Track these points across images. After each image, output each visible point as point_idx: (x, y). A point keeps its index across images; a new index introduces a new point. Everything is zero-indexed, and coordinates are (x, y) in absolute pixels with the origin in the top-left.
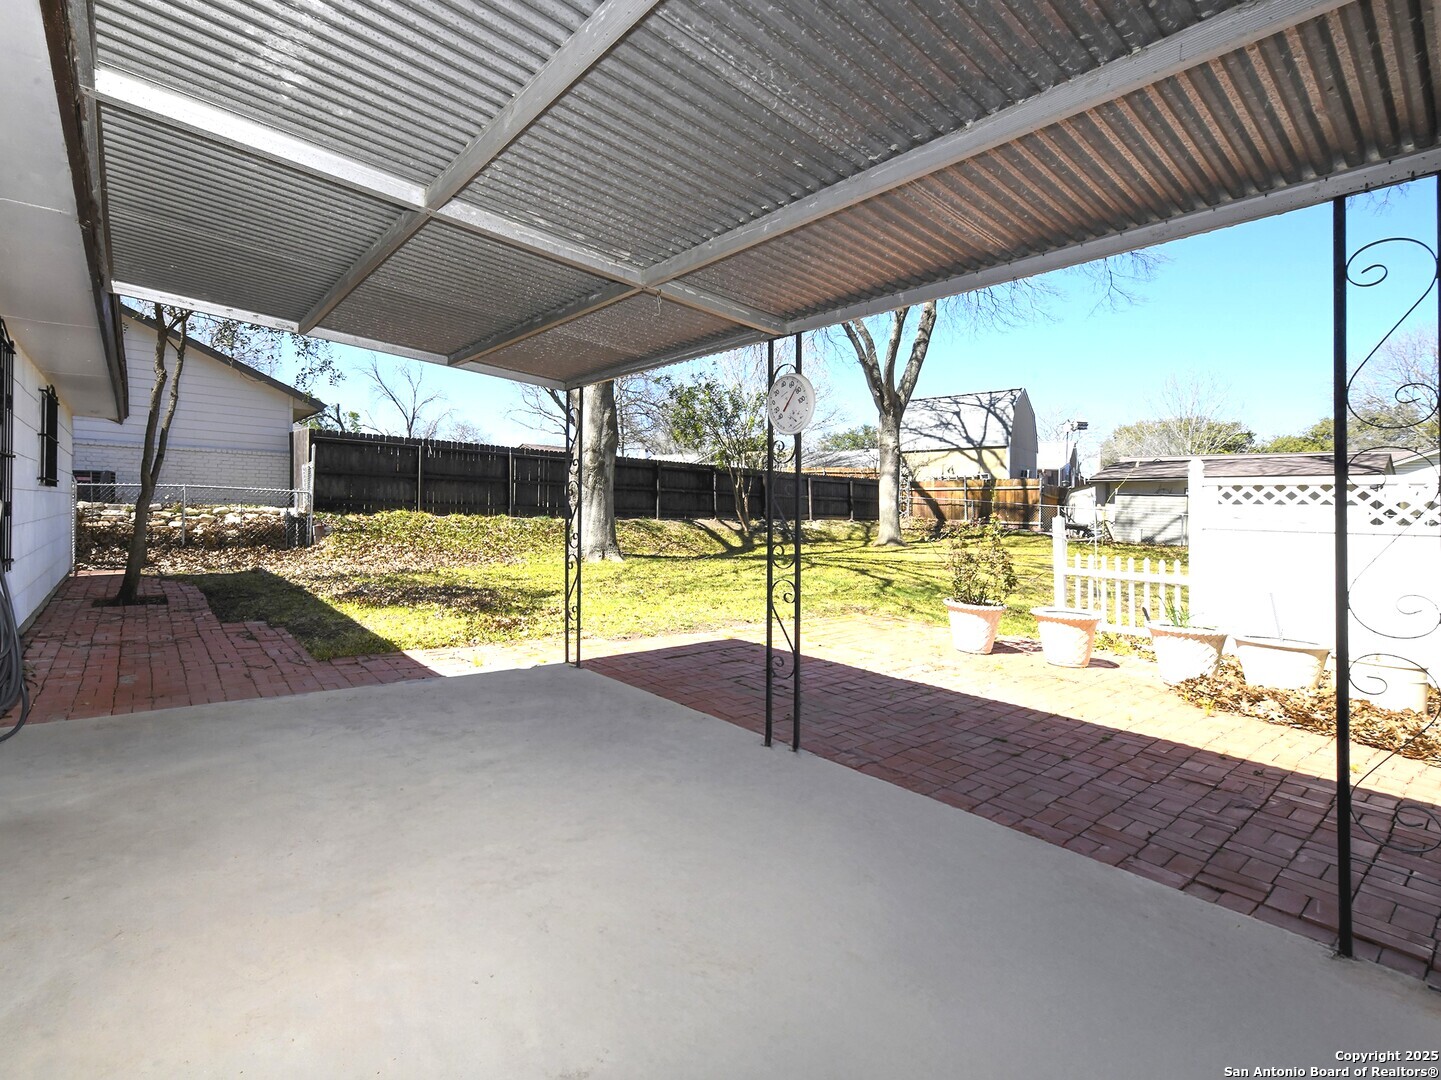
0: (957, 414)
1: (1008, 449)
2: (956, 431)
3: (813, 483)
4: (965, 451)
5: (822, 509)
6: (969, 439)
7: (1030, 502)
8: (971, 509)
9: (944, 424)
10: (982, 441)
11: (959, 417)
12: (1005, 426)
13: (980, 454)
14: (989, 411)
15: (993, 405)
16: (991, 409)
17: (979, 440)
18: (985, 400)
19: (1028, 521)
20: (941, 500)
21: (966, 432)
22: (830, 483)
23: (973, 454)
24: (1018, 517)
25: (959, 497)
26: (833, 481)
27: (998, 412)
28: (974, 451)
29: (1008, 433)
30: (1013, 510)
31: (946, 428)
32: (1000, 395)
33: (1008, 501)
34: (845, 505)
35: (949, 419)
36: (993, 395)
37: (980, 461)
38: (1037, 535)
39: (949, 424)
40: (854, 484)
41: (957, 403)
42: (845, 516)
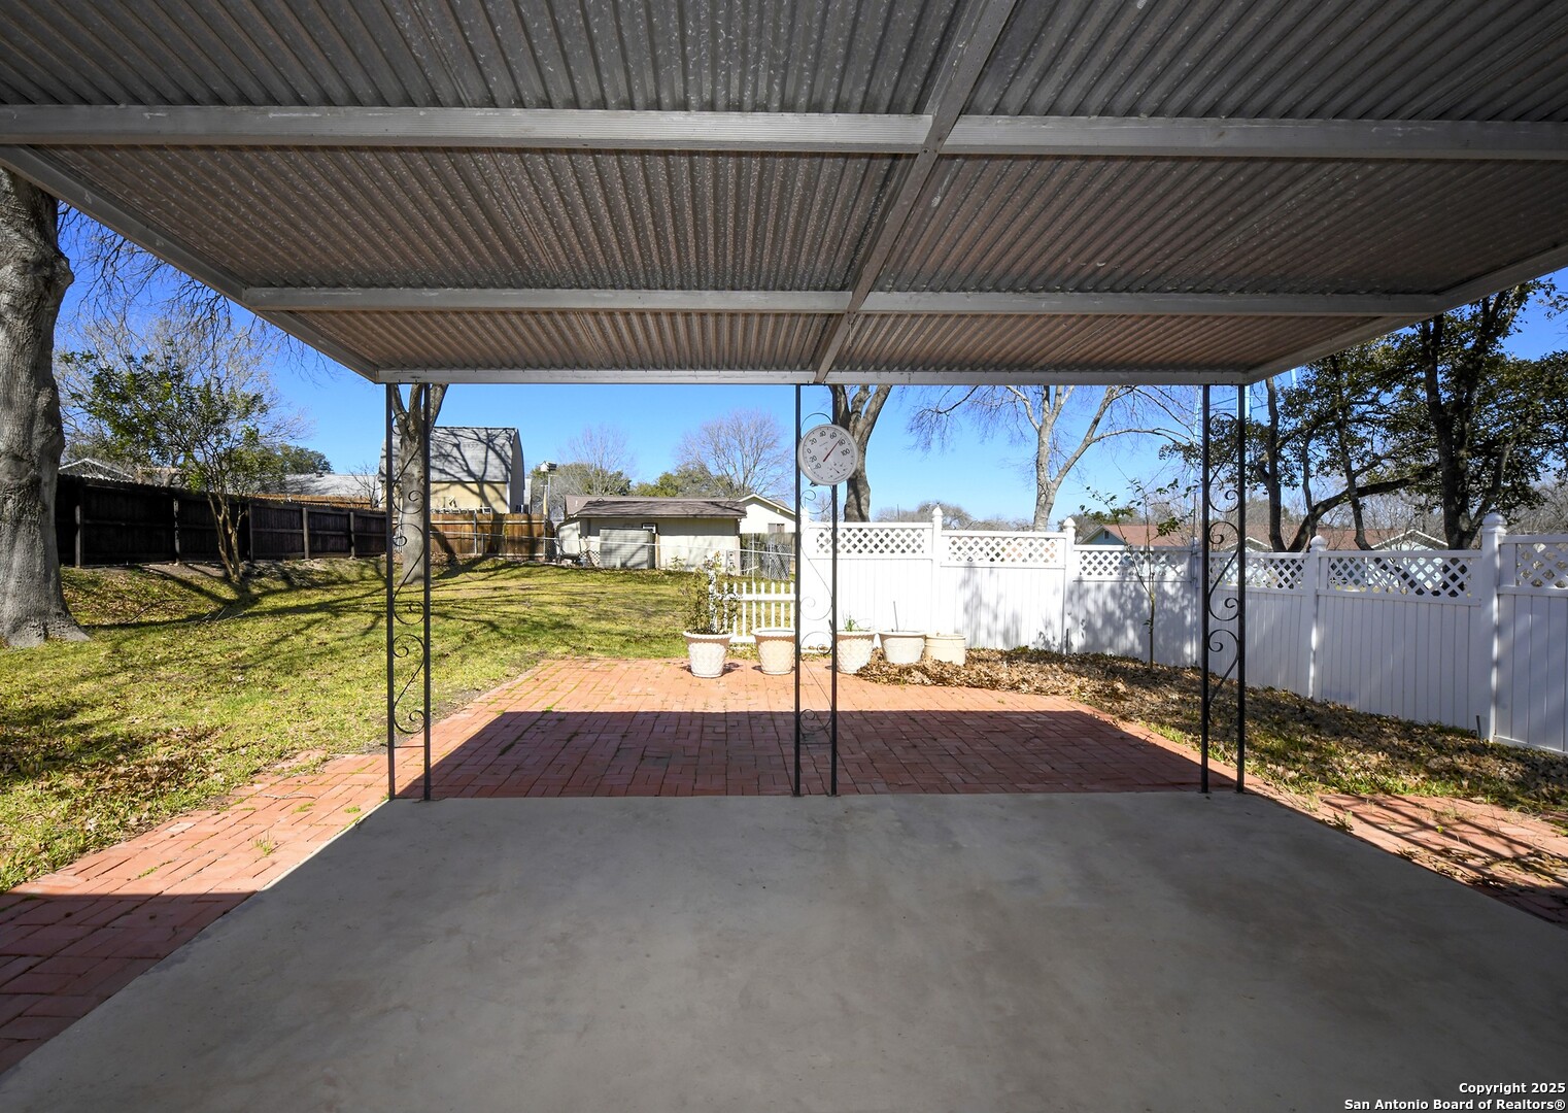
0: (457, 446)
1: (508, 486)
2: (457, 464)
3: (310, 514)
4: (468, 485)
5: (319, 545)
6: (470, 473)
7: (535, 535)
8: (481, 543)
9: (444, 455)
10: (483, 475)
11: (459, 450)
12: (504, 461)
13: (481, 489)
14: (488, 447)
15: (492, 441)
16: (489, 443)
17: (480, 474)
18: (483, 435)
19: (535, 552)
20: (449, 533)
21: (467, 465)
22: (327, 514)
23: (474, 487)
24: (524, 550)
25: (467, 531)
26: (330, 512)
27: (497, 448)
28: (475, 485)
29: (507, 468)
30: (521, 542)
31: (447, 460)
32: (495, 432)
33: (516, 535)
34: (345, 541)
35: (449, 451)
36: (489, 431)
37: (482, 495)
38: (544, 565)
39: (449, 456)
40: (355, 516)
41: (455, 435)
42: (346, 552)
